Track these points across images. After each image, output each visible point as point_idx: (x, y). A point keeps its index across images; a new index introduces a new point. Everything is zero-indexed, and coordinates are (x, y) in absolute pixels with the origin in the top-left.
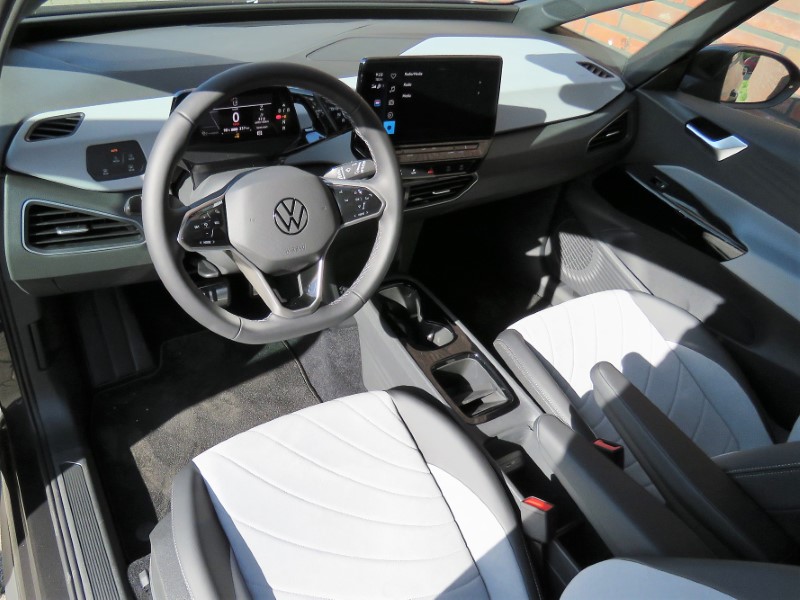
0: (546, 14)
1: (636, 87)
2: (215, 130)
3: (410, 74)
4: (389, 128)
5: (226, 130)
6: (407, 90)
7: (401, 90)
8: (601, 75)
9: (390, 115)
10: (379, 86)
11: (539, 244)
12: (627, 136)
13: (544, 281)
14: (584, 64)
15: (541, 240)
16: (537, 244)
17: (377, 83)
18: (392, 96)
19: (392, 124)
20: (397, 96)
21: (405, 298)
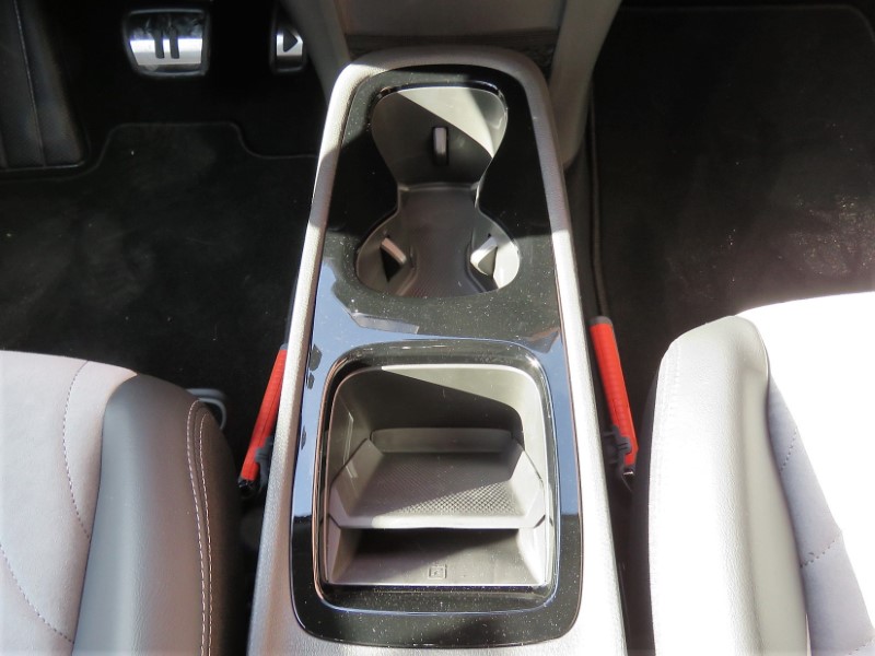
21: (492, 131)
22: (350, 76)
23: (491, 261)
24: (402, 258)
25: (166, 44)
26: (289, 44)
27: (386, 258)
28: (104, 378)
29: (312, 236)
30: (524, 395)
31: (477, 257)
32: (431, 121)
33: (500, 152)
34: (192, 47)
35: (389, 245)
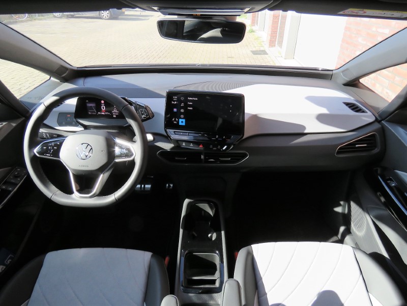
0: (344, 77)
1: (382, 120)
2: (94, 112)
3: (191, 99)
4: (182, 122)
5: (99, 113)
6: (190, 106)
7: (186, 106)
8: (357, 111)
9: (182, 116)
10: (176, 102)
11: (340, 205)
12: (376, 149)
13: (342, 229)
14: (347, 104)
15: (342, 203)
16: (339, 205)
17: (174, 101)
18: (182, 108)
19: (184, 120)
20: (185, 108)
21: (212, 211)
22: (187, 201)
23: (211, 236)
24: (196, 235)
25: (143, 186)
26: (169, 186)
27: (194, 235)
28: (147, 255)
29: (181, 231)
30: (217, 261)
31: (209, 235)
32: (202, 210)
33: (214, 215)
34: (148, 186)
35: (194, 233)
